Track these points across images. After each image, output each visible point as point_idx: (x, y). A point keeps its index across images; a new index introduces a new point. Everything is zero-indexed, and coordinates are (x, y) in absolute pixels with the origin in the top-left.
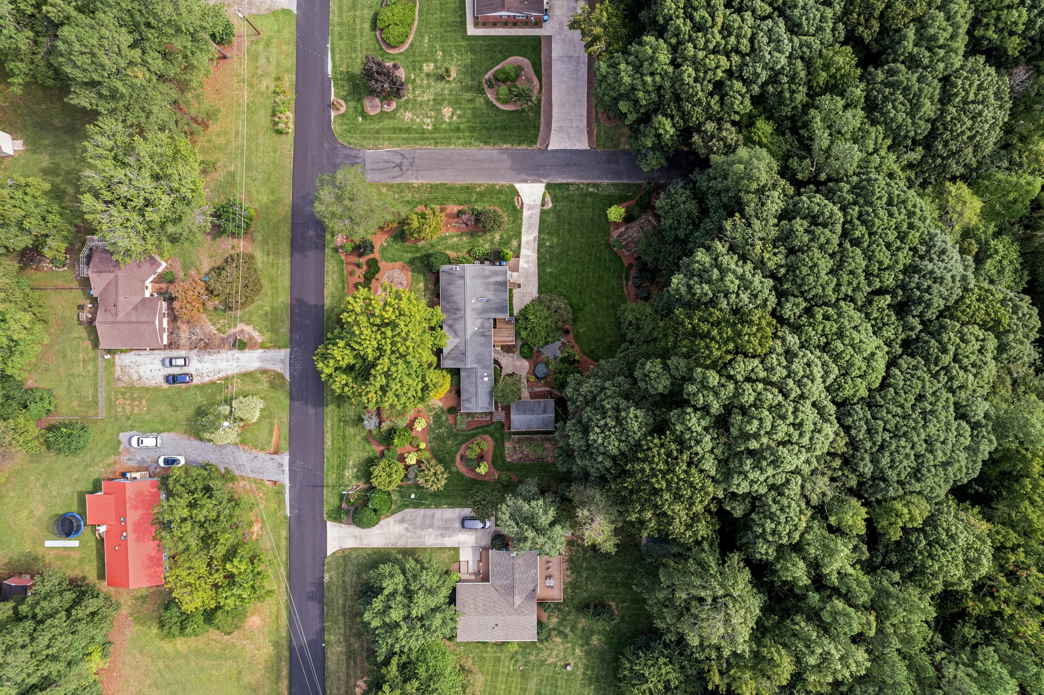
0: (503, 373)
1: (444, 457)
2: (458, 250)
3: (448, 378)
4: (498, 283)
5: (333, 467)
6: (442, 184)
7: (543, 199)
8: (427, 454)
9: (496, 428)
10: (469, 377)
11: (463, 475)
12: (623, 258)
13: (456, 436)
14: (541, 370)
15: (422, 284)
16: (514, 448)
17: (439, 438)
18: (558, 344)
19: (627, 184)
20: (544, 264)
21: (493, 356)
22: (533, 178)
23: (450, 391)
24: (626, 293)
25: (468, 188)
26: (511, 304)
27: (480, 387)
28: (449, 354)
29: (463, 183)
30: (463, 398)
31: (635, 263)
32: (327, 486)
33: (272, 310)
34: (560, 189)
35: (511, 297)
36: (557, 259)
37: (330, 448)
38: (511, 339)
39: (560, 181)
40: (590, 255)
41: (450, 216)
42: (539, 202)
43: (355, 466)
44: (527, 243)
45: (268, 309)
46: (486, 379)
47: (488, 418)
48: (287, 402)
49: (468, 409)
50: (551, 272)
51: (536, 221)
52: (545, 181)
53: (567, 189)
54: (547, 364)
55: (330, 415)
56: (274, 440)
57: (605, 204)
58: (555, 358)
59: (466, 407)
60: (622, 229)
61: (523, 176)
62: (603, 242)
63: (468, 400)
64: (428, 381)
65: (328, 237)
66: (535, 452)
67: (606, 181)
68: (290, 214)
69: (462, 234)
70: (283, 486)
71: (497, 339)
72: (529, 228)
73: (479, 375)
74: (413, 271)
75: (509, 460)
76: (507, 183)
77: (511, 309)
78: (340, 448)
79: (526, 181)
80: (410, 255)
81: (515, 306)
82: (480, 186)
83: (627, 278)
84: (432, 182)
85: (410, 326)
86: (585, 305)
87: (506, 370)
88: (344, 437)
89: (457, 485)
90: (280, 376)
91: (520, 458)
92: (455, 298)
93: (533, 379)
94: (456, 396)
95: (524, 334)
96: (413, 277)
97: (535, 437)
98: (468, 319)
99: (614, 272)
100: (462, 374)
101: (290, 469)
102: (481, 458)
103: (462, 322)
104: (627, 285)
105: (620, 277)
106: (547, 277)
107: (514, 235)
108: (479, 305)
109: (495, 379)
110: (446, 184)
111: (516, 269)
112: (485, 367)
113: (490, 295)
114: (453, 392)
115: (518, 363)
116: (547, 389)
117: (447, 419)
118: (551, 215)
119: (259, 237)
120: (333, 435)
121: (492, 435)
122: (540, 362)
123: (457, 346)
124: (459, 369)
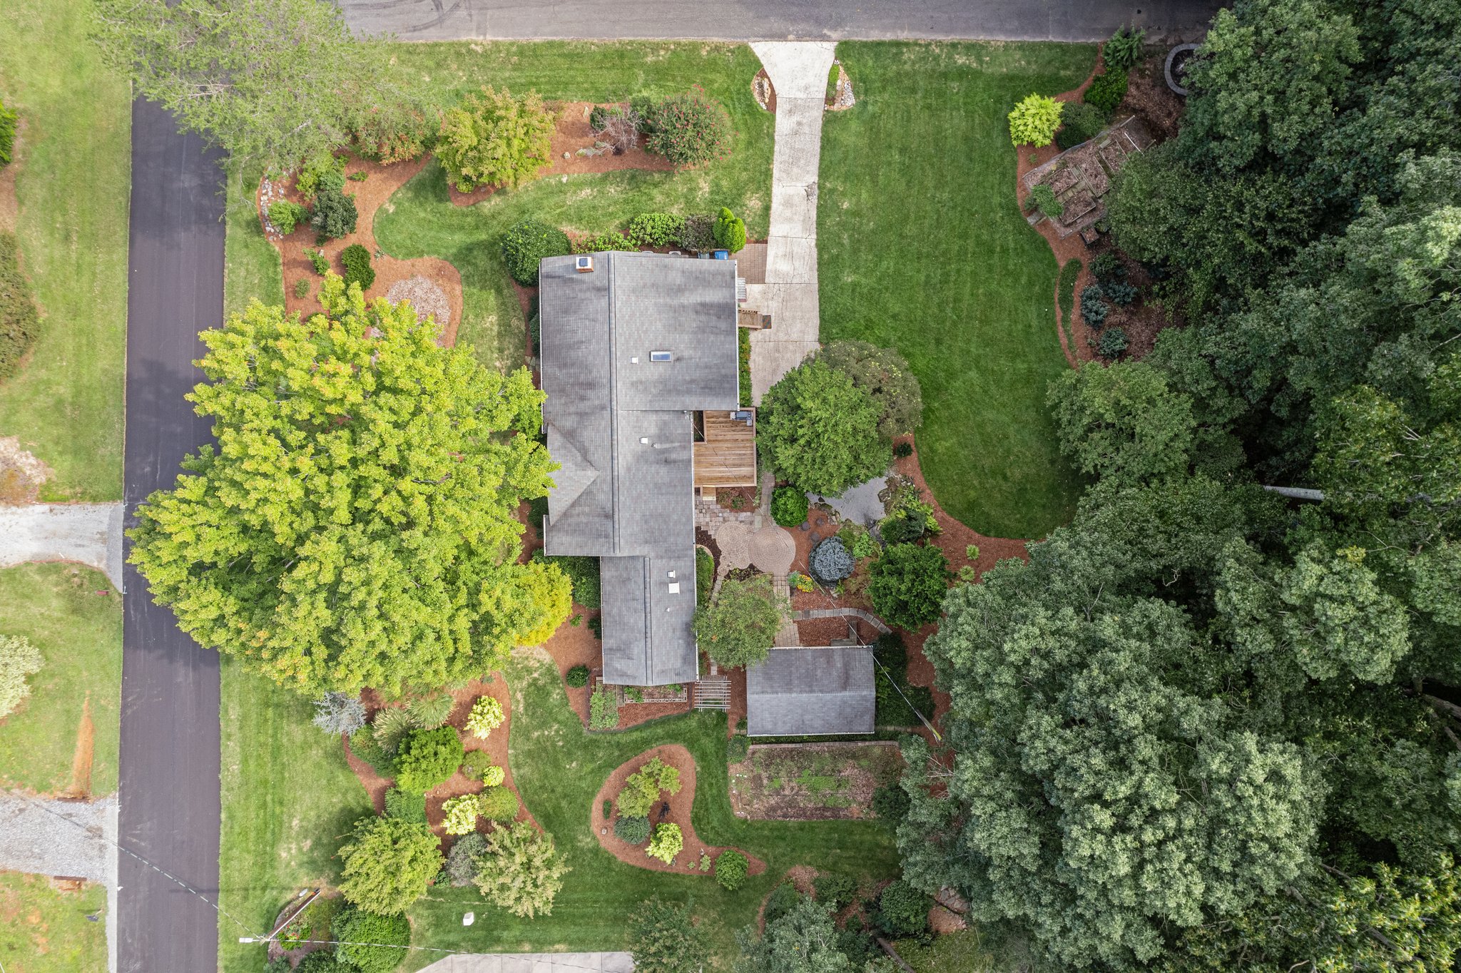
0: (723, 569)
1: (557, 808)
2: (593, 223)
3: (565, 584)
4: (704, 308)
5: (244, 833)
6: (551, 45)
7: (831, 84)
8: (508, 804)
9: (703, 724)
10: (625, 581)
11: (611, 859)
12: (1053, 245)
13: (589, 747)
14: (832, 560)
15: (493, 318)
16: (757, 780)
17: (542, 754)
18: (879, 484)
19: (1059, 46)
20: (835, 260)
21: (696, 519)
22: (802, 26)
23: (573, 621)
24: (1064, 340)
25: (622, 56)
26: (745, 372)
27: (656, 612)
28: (565, 515)
29: (608, 40)
30: (607, 642)
31: (1086, 259)
32: (229, 891)
33: (78, 394)
34: (877, 56)
35: (745, 352)
36: (872, 247)
37: (238, 780)
38: (745, 470)
39: (875, 36)
40: (964, 236)
41: (574, 130)
42: (820, 91)
43: (305, 832)
44: (788, 203)
45: (65, 391)
46: (674, 588)
47: (682, 697)
48: (116, 651)
49: (623, 675)
50: (855, 285)
51: (813, 145)
52: (835, 35)
53: (897, 57)
54: (847, 543)
55: (236, 687)
56: (78, 758)
57: (999, 100)
58: (870, 524)
59: (616, 670)
60: (1051, 166)
61: (776, 24)
62: (996, 200)
63: (623, 650)
64: (487, 604)
65: (234, 190)
66: (814, 789)
67: (1001, 39)
68: (126, 126)
69: (605, 179)
70: (100, 890)
71: (705, 472)
72: (794, 161)
73: (655, 577)
74: (468, 280)
75: (739, 813)
76: (732, 42)
77: (746, 387)
78: (264, 783)
79: (782, 37)
80: (459, 238)
81: (755, 378)
82: (655, 48)
83: (1066, 301)
84: (523, 40)
85: (413, 430)
86: (951, 375)
87: (732, 560)
88: (276, 751)
89: (595, 887)
90: (95, 577)
91: (773, 809)
92: (581, 353)
93: (807, 585)
94: (589, 634)
95: (786, 456)
96: (467, 297)
97: (815, 747)
98: (621, 413)
99: (1031, 284)
100: (606, 573)
101: (122, 843)
102: (662, 811)
103: (604, 423)
104: (1065, 320)
105: (1045, 297)
106: (845, 300)
107: (751, 180)
108: (655, 372)
109: (702, 587)
110: (562, 44)
111: (757, 276)
112: (672, 554)
113: (683, 344)
114: (582, 623)
115: (764, 541)
116: (846, 612)
117: (565, 701)
118: (854, 126)
119: (36, 190)
120: (244, 744)
121: (691, 744)
122: (830, 536)
123: (588, 493)
124: (596, 560)
